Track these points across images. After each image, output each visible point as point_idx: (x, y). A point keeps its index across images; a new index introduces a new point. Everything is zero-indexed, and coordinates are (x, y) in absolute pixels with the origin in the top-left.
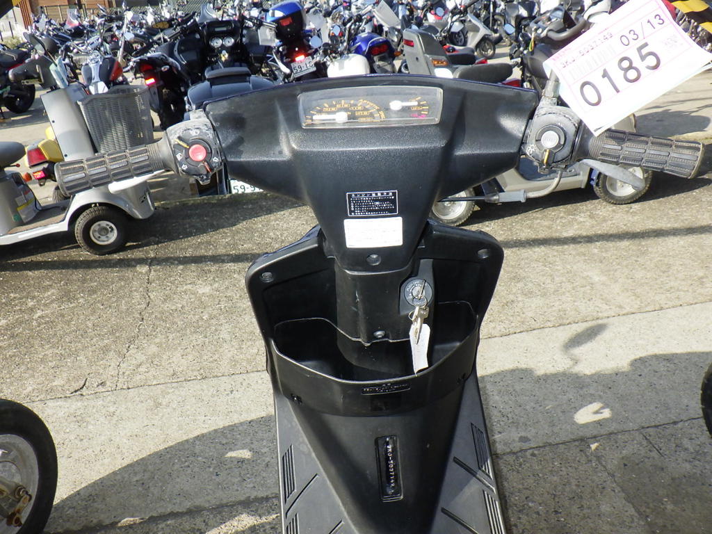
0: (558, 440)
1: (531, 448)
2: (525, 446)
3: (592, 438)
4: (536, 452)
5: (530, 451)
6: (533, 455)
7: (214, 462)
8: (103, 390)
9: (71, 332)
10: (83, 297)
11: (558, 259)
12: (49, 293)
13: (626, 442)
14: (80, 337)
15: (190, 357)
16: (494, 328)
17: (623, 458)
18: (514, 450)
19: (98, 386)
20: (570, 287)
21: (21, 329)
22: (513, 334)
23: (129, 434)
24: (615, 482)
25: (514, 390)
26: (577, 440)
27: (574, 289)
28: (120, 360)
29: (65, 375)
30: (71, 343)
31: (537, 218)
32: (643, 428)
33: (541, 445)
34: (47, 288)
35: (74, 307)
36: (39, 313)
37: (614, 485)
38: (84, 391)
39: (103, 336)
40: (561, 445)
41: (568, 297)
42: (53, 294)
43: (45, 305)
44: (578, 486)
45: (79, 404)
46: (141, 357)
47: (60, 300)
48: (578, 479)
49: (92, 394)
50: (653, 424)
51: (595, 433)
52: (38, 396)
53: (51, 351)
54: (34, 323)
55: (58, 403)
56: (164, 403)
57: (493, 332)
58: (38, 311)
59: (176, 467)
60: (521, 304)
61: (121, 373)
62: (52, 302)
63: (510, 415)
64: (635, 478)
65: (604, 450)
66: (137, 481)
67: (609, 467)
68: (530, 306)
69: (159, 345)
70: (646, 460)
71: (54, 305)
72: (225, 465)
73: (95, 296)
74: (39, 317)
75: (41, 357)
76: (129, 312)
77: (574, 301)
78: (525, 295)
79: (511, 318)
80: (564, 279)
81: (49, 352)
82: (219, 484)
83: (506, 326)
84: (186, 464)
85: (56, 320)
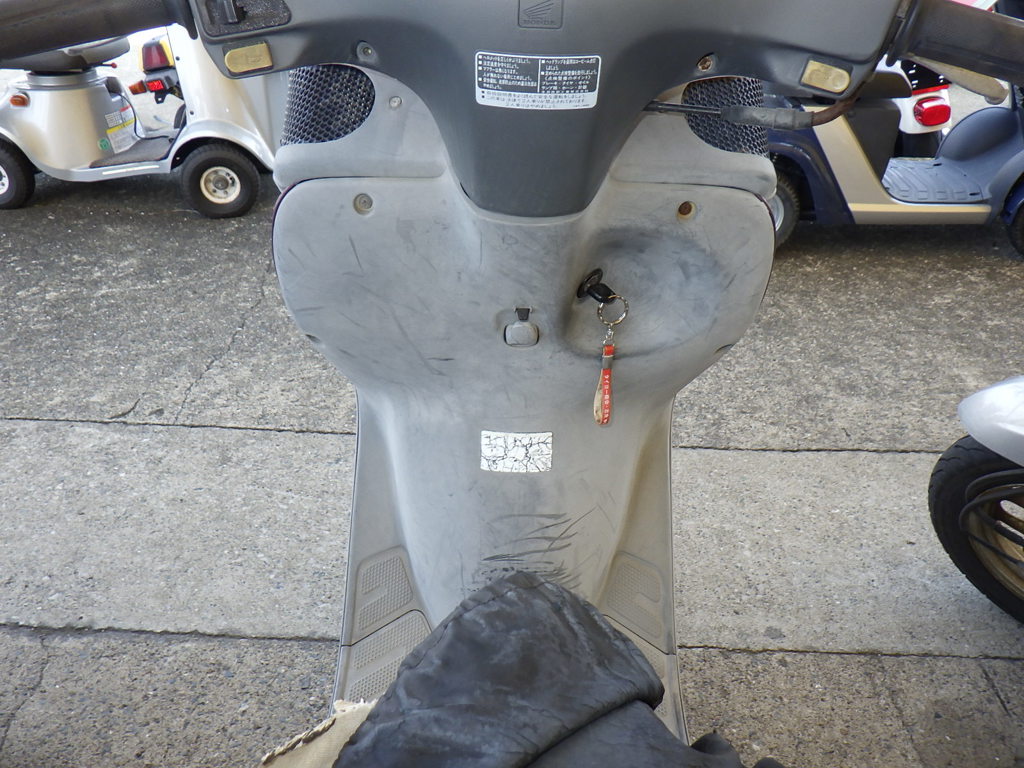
0: (831, 646)
1: (781, 650)
2: (773, 644)
3: (890, 655)
4: (788, 659)
5: (779, 655)
6: (783, 663)
7: (280, 565)
8: (157, 422)
9: (138, 326)
10: (170, 277)
11: (913, 339)
12: (126, 263)
13: (950, 676)
14: (148, 336)
15: (293, 396)
16: (775, 435)
17: (936, 702)
18: (753, 647)
19: (151, 414)
20: (921, 388)
21: (72, 310)
22: (805, 450)
23: (171, 496)
24: (912, 740)
25: (780, 547)
26: (865, 654)
27: (927, 394)
28: (193, 381)
29: (110, 389)
30: (133, 341)
31: (898, 265)
32: (987, 657)
33: (800, 649)
34: (124, 256)
35: (154, 290)
36: (104, 290)
37: (909, 746)
38: (129, 419)
39: (181, 339)
40: (834, 657)
41: (914, 406)
42: (131, 266)
43: (116, 279)
44: (845, 734)
45: (117, 436)
46: (222, 382)
47: (137, 276)
48: (847, 721)
49: (139, 424)
50: (1007, 654)
51: (900, 648)
52: (64, 414)
53: (102, 349)
54: (93, 304)
55: (89, 430)
56: (235, 459)
57: (771, 441)
58: (104, 287)
59: (224, 560)
60: (830, 404)
61: (188, 400)
62: (127, 276)
63: (761, 587)
64: (949, 743)
65: (907, 680)
66: (162, 571)
67: (907, 712)
68: (845, 410)
69: (254, 369)
70: (977, 715)
71: (128, 282)
72: (295, 574)
73: (188, 278)
74: (102, 296)
75: (86, 355)
76: (226, 310)
77: (924, 415)
78: (843, 389)
79: (808, 424)
80: (915, 375)
81: (100, 351)
82: (276, 601)
83: (795, 436)
84: (239, 560)
85: (124, 305)
